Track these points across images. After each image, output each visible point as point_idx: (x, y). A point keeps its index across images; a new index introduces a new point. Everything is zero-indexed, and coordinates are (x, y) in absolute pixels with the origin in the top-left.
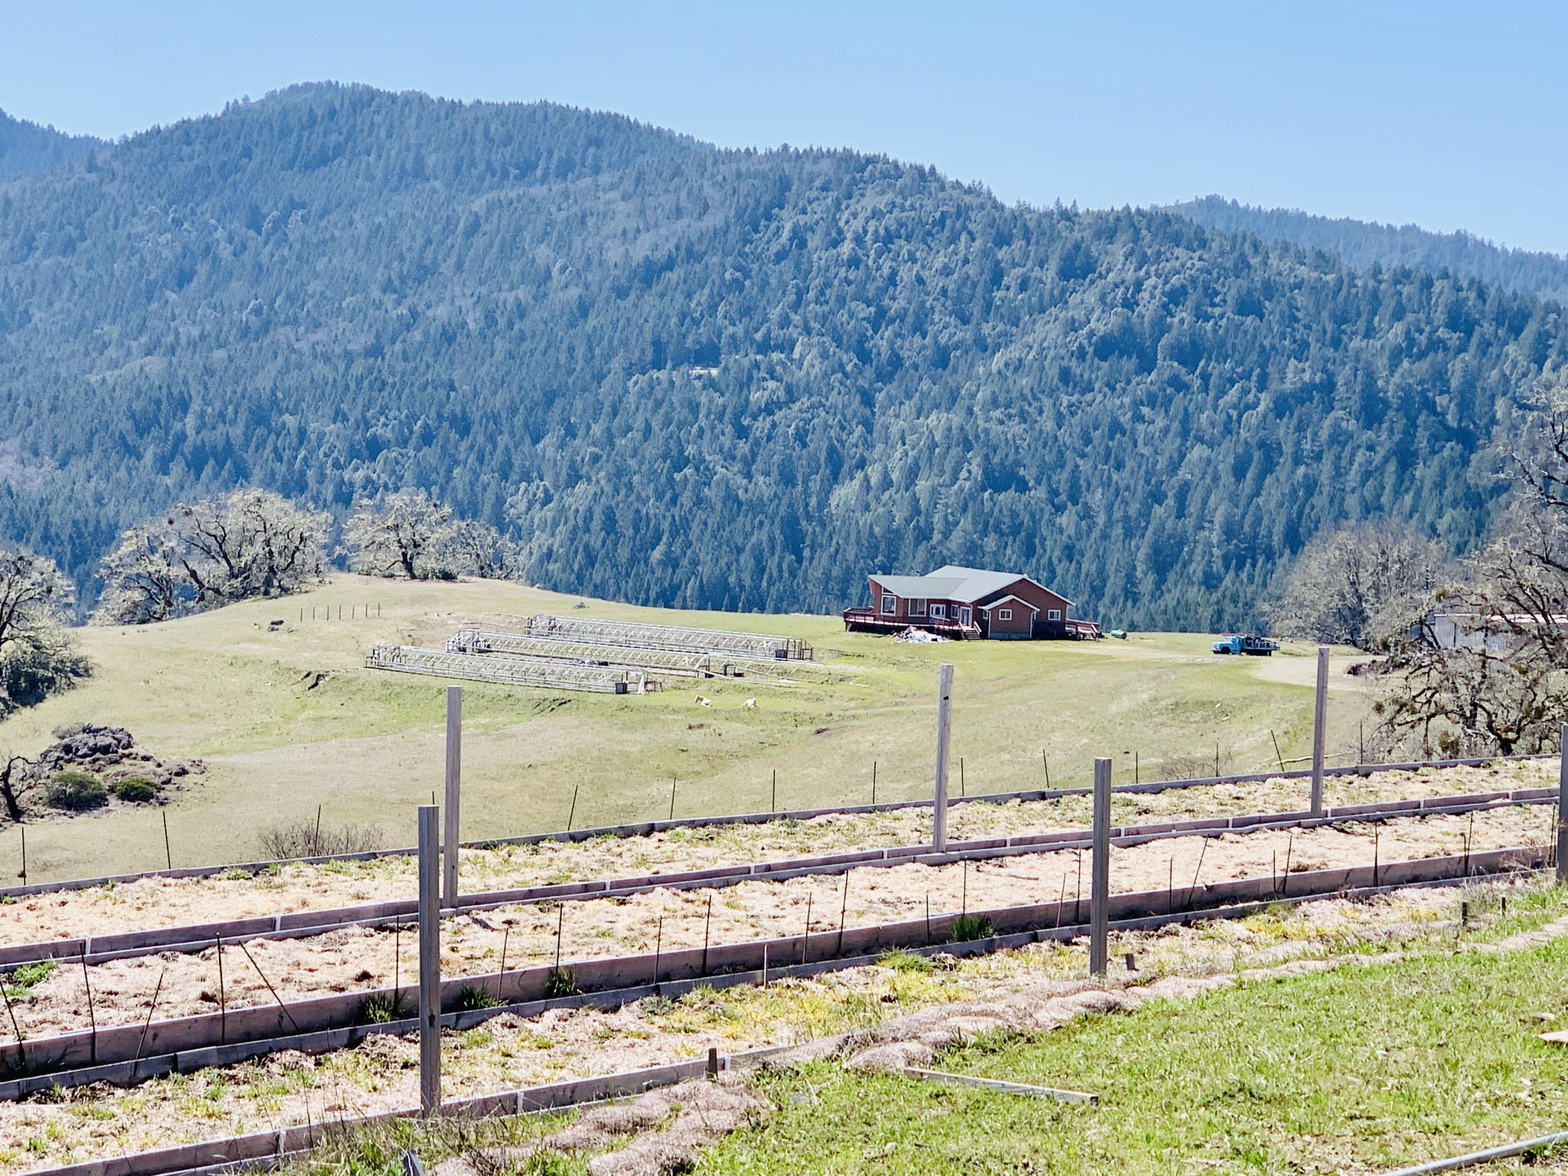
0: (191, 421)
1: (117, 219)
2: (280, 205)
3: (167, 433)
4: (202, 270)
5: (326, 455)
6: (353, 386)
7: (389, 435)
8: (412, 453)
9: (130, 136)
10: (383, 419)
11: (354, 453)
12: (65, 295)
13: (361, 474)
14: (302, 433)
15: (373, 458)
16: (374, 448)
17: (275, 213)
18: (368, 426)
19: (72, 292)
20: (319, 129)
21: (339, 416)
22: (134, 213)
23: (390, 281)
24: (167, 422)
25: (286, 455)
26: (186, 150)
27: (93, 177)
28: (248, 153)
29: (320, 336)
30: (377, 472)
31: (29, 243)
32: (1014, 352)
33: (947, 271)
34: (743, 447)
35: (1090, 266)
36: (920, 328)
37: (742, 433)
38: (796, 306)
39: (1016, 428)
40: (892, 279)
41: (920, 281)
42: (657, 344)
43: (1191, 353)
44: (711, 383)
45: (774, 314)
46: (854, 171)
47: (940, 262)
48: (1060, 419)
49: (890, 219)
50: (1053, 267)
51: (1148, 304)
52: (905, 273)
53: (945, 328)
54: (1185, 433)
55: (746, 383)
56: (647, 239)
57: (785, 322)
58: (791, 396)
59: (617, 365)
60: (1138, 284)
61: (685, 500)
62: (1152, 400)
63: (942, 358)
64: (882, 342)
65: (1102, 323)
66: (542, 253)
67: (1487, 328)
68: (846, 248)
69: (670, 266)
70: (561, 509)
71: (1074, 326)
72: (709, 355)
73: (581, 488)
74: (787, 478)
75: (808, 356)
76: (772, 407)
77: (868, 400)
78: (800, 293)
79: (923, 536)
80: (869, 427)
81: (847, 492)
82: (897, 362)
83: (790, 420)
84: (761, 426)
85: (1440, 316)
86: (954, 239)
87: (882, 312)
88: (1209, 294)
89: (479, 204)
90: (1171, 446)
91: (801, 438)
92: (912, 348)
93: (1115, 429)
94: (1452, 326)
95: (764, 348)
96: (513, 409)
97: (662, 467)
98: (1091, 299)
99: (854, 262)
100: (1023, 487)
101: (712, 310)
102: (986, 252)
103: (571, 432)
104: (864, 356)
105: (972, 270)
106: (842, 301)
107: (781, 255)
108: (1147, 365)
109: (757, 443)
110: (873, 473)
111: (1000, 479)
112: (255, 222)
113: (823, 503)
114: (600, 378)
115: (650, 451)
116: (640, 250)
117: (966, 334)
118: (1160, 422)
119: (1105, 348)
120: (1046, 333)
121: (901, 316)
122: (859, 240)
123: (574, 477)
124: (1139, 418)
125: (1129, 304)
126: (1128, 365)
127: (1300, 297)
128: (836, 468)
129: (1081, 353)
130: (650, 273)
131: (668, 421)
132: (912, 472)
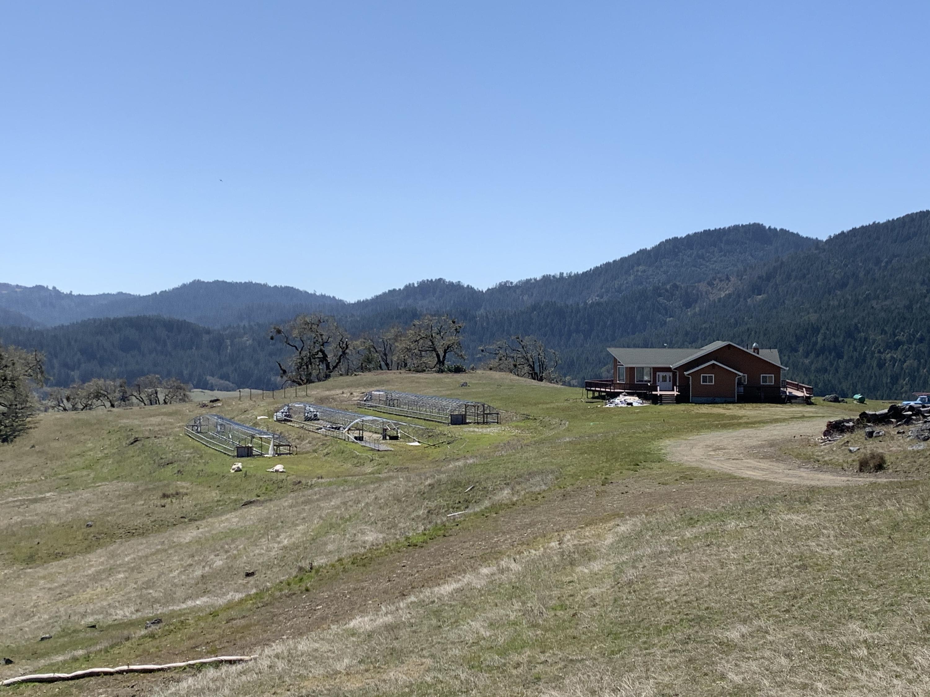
0: (820, 337)
1: (822, 267)
2: (888, 257)
3: (810, 342)
4: (851, 282)
5: (875, 348)
6: (891, 320)
7: (904, 339)
8: (914, 346)
9: (832, 235)
10: (902, 333)
11: (888, 347)
12: (798, 295)
13: (889, 355)
14: (866, 339)
15: (897, 349)
16: (898, 344)
17: (886, 260)
18: (895, 335)
19: (800, 293)
20: (907, 227)
21: (883, 332)
22: (829, 263)
23: (924, 281)
24: (810, 338)
25: (859, 349)
26: (854, 239)
27: (817, 252)
28: (878, 239)
29: (888, 302)
30: (898, 355)
31: (789, 277)
112: (878, 261)
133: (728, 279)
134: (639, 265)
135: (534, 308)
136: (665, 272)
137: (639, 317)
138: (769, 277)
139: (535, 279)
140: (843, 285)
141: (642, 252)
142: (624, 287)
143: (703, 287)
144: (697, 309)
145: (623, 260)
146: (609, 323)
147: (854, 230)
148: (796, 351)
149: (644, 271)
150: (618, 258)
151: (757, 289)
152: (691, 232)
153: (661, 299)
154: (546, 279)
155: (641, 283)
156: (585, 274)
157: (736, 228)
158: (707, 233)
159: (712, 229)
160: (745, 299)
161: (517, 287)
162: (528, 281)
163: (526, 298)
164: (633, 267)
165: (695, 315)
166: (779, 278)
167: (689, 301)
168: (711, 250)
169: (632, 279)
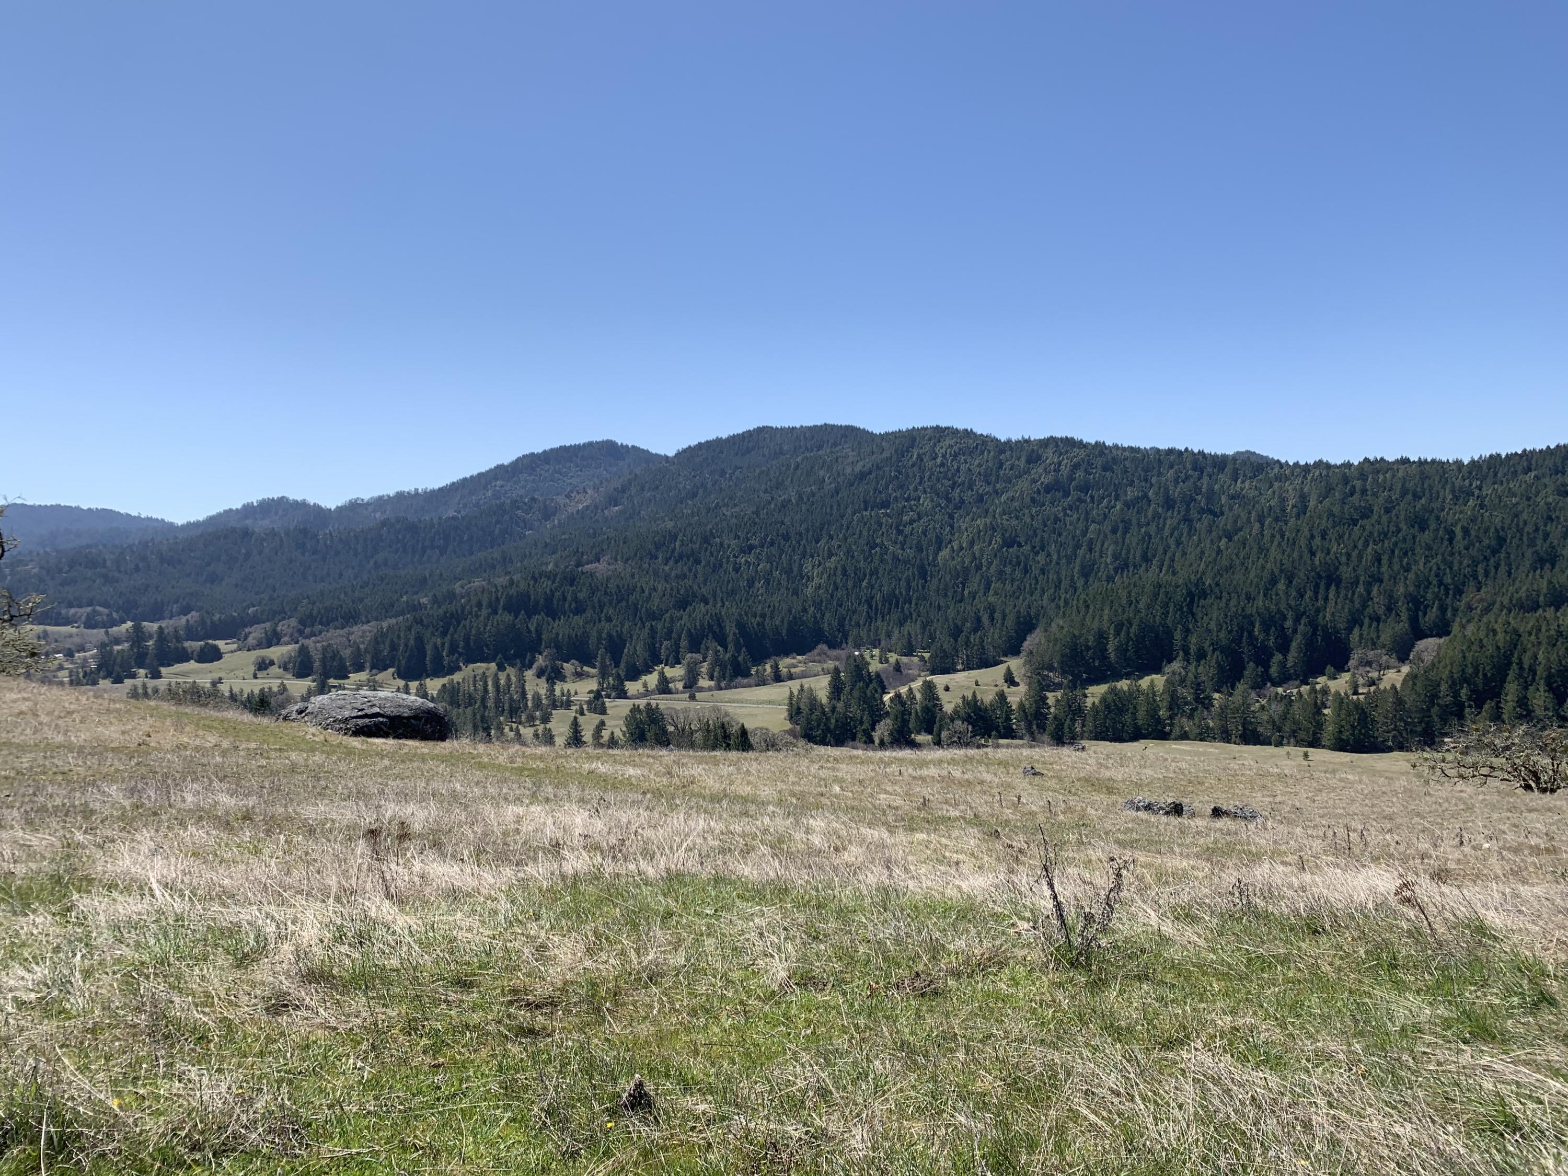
0: (678, 543)
1: (673, 479)
2: (732, 468)
3: (668, 549)
4: (701, 492)
5: (730, 553)
6: (742, 526)
7: (756, 544)
8: (765, 550)
9: (680, 450)
10: (754, 538)
11: (742, 551)
12: (653, 505)
13: (744, 559)
15: (750, 553)
16: (751, 548)
17: (730, 471)
18: (747, 540)
19: (655, 503)
21: (736, 537)
22: (679, 475)
24: (668, 545)
25: (715, 554)
26: (700, 453)
27: (667, 465)
28: (722, 452)
29: (737, 509)
30: (751, 558)
31: (643, 489)
32: (1010, 494)
33: (980, 465)
34: (901, 538)
35: (1039, 458)
36: (971, 488)
37: (900, 532)
38: (920, 483)
39: (1014, 522)
40: (958, 470)
41: (969, 470)
42: (865, 502)
43: (1085, 488)
44: (887, 515)
45: (911, 488)
46: (940, 433)
47: (977, 462)
48: (1032, 518)
49: (956, 448)
50: (1023, 459)
51: (1065, 471)
52: (963, 467)
53: (981, 487)
54: (1087, 520)
55: (901, 513)
56: (861, 464)
57: (916, 490)
58: (920, 518)
59: (849, 511)
60: (1060, 464)
61: (876, 560)
62: (1071, 508)
63: (980, 499)
64: (956, 494)
65: (1046, 479)
66: (822, 473)
67: (1209, 470)
68: (939, 460)
69: (870, 473)
70: (825, 568)
71: (1034, 481)
72: (885, 505)
73: (833, 559)
74: (920, 549)
75: (926, 503)
76: (912, 522)
77: (951, 517)
78: (922, 479)
79: (979, 568)
80: (952, 527)
81: (944, 553)
82: (962, 501)
83: (919, 527)
84: (908, 530)
85: (1189, 466)
86: (982, 453)
87: (955, 483)
88: (1090, 464)
89: (799, 459)
90: (1081, 525)
91: (924, 533)
92: (968, 496)
93: (1057, 520)
94: (1195, 469)
95: (908, 500)
96: (808, 530)
97: (866, 548)
98: (1040, 470)
99: (942, 465)
100: (1020, 545)
101: (887, 487)
102: (995, 457)
103: (831, 538)
104: (949, 500)
105: (990, 464)
106: (938, 480)
107: (913, 466)
108: (1067, 494)
109: (906, 536)
110: (955, 545)
111: (1009, 543)
112: (723, 473)
113: (935, 558)
114: (842, 517)
115: (862, 542)
116: (858, 468)
117: (989, 489)
118: (1075, 516)
119: (1048, 489)
120: (1023, 485)
121: (963, 483)
122: (944, 456)
123: (830, 555)
124: (1066, 515)
125: (1057, 471)
126: (1059, 494)
127: (1127, 464)
128: (940, 544)
129: (1039, 492)
130: (862, 476)
131: (869, 530)
132: (972, 543)
133: (585, 492)
135: (386, 524)
136: (523, 487)
137: (497, 531)
138: (624, 490)
139: (388, 496)
140: (694, 495)
141: (500, 467)
142: (482, 502)
143: (561, 499)
144: (556, 522)
145: (480, 475)
148: (657, 558)
149: (502, 486)
150: (475, 473)
151: (613, 501)
152: (547, 448)
153: (519, 512)
154: (400, 496)
155: (499, 498)
157: (591, 444)
158: (563, 449)
159: (568, 444)
160: (602, 511)
162: (380, 498)
163: (376, 514)
165: (552, 527)
166: (633, 490)
167: (547, 514)
168: (568, 465)
169: (490, 493)
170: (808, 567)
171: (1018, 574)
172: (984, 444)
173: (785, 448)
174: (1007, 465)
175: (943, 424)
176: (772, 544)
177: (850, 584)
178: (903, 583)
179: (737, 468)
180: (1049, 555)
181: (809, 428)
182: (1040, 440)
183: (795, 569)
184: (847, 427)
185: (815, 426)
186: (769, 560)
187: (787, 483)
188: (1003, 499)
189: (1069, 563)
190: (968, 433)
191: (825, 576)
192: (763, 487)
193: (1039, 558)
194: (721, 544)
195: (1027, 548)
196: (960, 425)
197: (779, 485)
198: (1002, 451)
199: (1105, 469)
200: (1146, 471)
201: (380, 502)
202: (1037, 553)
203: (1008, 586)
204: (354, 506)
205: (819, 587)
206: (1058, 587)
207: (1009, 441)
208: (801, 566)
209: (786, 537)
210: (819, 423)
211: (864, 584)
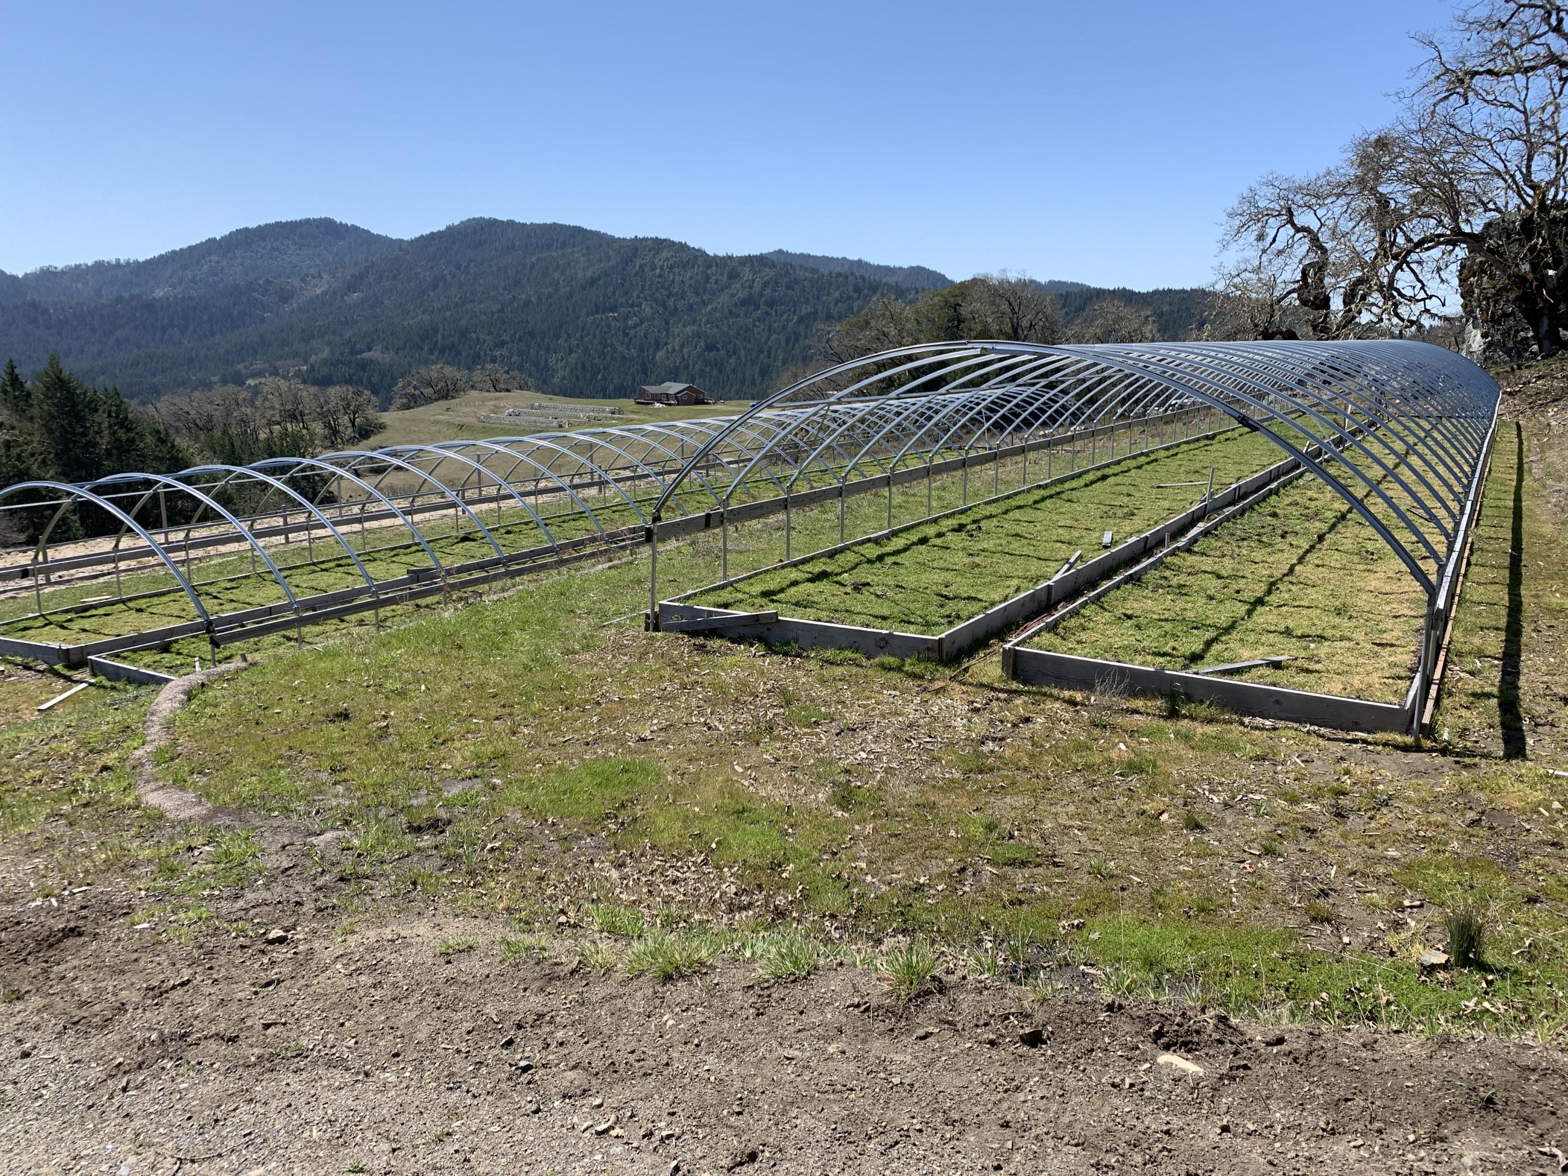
0: (439, 337)
1: (411, 269)
2: (466, 261)
3: (432, 341)
4: (441, 284)
6: (494, 323)
7: (508, 339)
9: (413, 238)
10: (505, 334)
11: (496, 345)
12: (394, 294)
16: (503, 343)
17: (465, 264)
18: (499, 336)
19: (397, 293)
21: (490, 333)
22: (416, 265)
23: (505, 286)
24: (431, 337)
27: (402, 253)
28: (454, 243)
29: (482, 306)
30: (504, 352)
31: (381, 277)
32: (714, 305)
33: (691, 278)
34: (627, 340)
35: (738, 275)
36: (683, 298)
37: (626, 335)
38: (642, 291)
39: (715, 330)
40: (673, 282)
41: (682, 281)
42: (596, 306)
43: (771, 303)
44: (615, 318)
45: (635, 294)
46: (659, 245)
47: (689, 275)
48: (729, 327)
49: (671, 261)
50: (726, 276)
51: (757, 287)
52: (678, 279)
53: (691, 297)
54: (770, 330)
55: (626, 318)
56: (591, 270)
57: (638, 297)
58: (642, 322)
59: (583, 313)
60: (754, 281)
61: (608, 358)
62: (759, 320)
63: (690, 308)
64: (671, 303)
65: (742, 294)
66: (556, 275)
67: (866, 291)
68: (658, 271)
69: (599, 279)
70: (567, 363)
71: (733, 295)
72: (614, 309)
73: (573, 355)
74: (641, 350)
75: (646, 308)
76: (635, 326)
77: (667, 323)
78: (643, 287)
79: (686, 367)
80: (668, 332)
81: (661, 354)
82: (676, 309)
83: (642, 330)
84: (632, 332)
85: (851, 288)
86: (693, 267)
87: (670, 293)
88: (777, 283)
89: (534, 259)
90: (765, 334)
91: (646, 336)
92: (681, 305)
93: (747, 329)
94: (855, 291)
95: (632, 306)
96: (549, 329)
97: (600, 347)
98: (738, 286)
99: (660, 276)
100: (718, 350)
101: (614, 294)
102: (704, 272)
103: (569, 336)
104: (665, 308)
105: (699, 277)
106: (657, 289)
107: (636, 274)
108: (757, 308)
109: (631, 339)
110: (670, 347)
111: (710, 348)
112: (458, 267)
113: (654, 357)
114: (578, 318)
115: (596, 342)
116: (589, 274)
117: (698, 299)
118: (762, 327)
119: (744, 303)
120: (724, 298)
121: (677, 294)
122: (662, 268)
123: (571, 351)
124: (755, 326)
125: (751, 287)
126: (751, 308)
127: (806, 283)
128: (658, 346)
129: (736, 305)
130: (593, 281)
131: (601, 332)
132: (682, 346)
133: (320, 276)
134: (210, 254)
135: (119, 300)
136: (241, 264)
137: (236, 312)
138: (361, 277)
139: (86, 265)
140: (435, 287)
141: (212, 241)
142: (198, 278)
143: (295, 282)
144: (295, 305)
145: (191, 248)
146: (205, 317)
147: (432, 233)
148: (422, 349)
149: (218, 262)
150: (185, 246)
151: (351, 287)
152: (262, 223)
153: (255, 294)
154: (99, 266)
155: (217, 274)
156: (148, 262)
157: (308, 221)
158: (278, 225)
159: (284, 221)
160: (342, 297)
161: (63, 273)
162: (77, 267)
163: (80, 286)
164: (204, 258)
165: (293, 311)
166: (372, 278)
167: (285, 297)
168: (286, 242)
169: (205, 268)
170: (552, 361)
171: (715, 372)
172: (698, 256)
173: (517, 244)
174: (712, 280)
175: (662, 236)
176: (520, 340)
177: (588, 376)
178: (629, 377)
179: (471, 261)
180: (739, 358)
181: (539, 226)
182: (741, 257)
183: (542, 364)
184: (575, 228)
185: (545, 224)
186: (520, 354)
187: (524, 281)
188: (709, 308)
189: (752, 365)
190: (683, 247)
191: (568, 369)
192: (502, 284)
193: (731, 361)
194: (478, 340)
195: (723, 353)
196: (676, 239)
197: (517, 283)
198: (709, 267)
199: (789, 287)
200: (819, 290)
201: (78, 273)
202: (730, 357)
203: (707, 382)
204: (47, 275)
205: (564, 378)
206: (743, 383)
207: (716, 257)
208: (547, 361)
209: (532, 335)
210: (549, 221)
211: (599, 377)
